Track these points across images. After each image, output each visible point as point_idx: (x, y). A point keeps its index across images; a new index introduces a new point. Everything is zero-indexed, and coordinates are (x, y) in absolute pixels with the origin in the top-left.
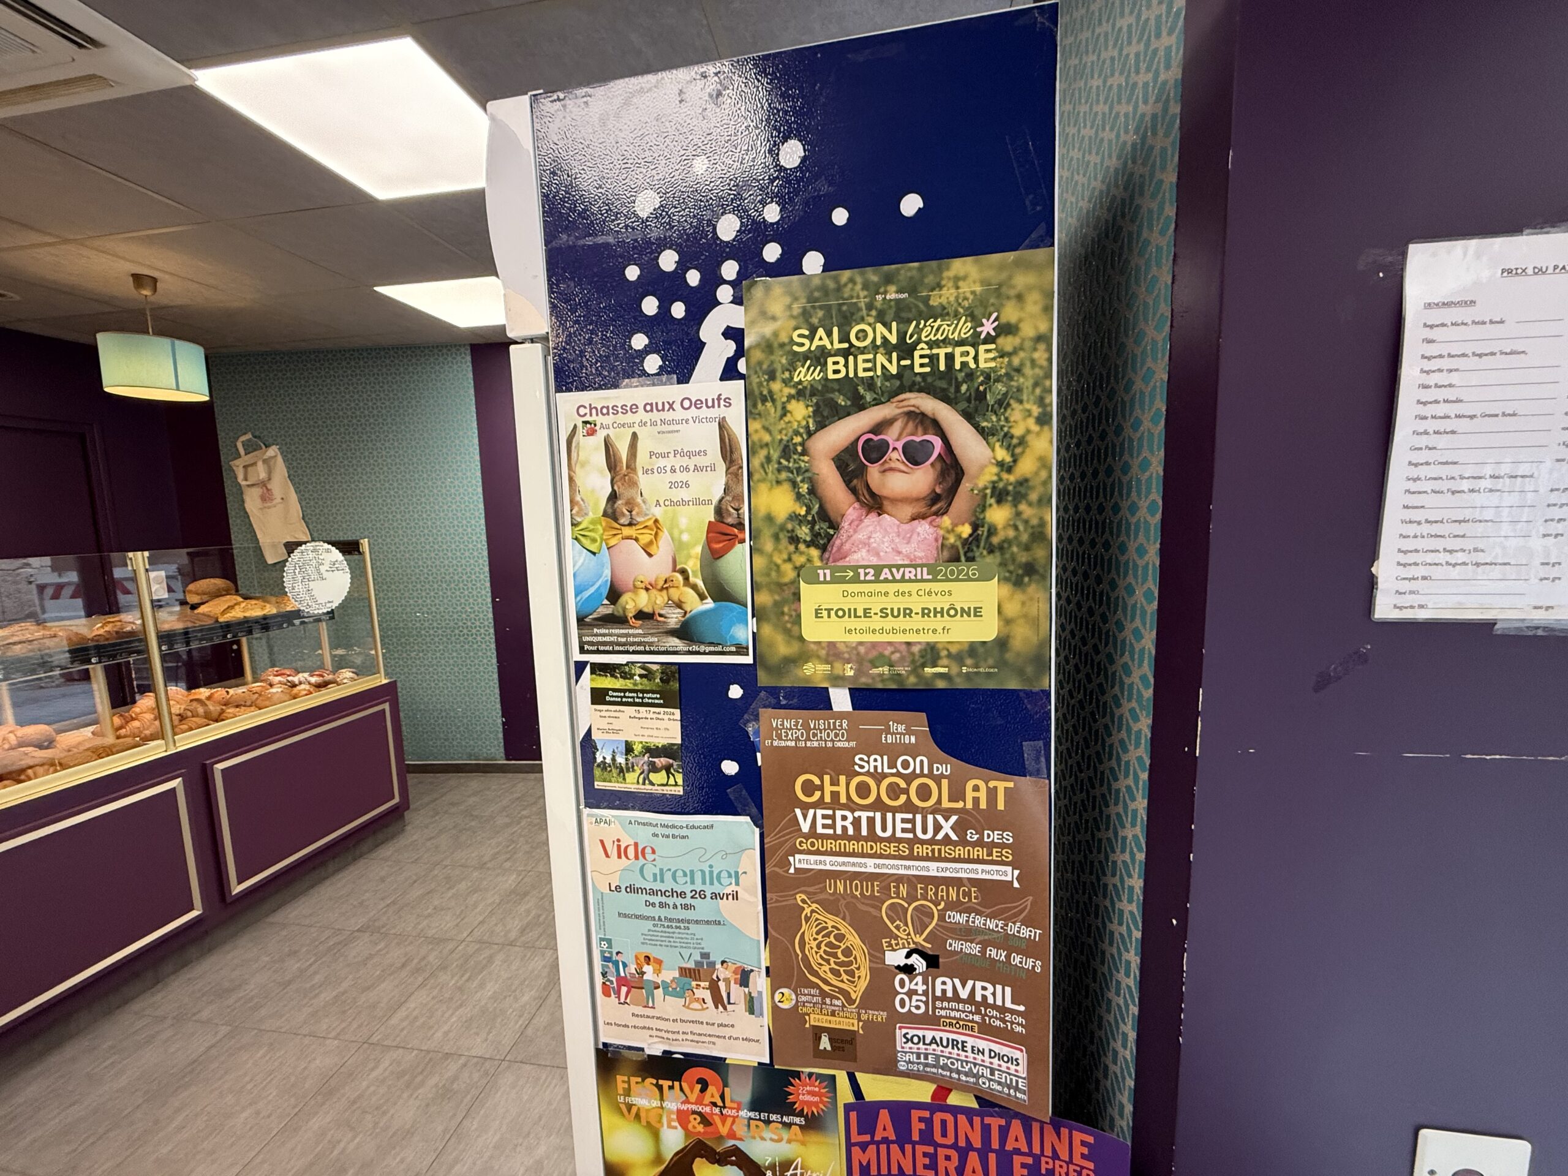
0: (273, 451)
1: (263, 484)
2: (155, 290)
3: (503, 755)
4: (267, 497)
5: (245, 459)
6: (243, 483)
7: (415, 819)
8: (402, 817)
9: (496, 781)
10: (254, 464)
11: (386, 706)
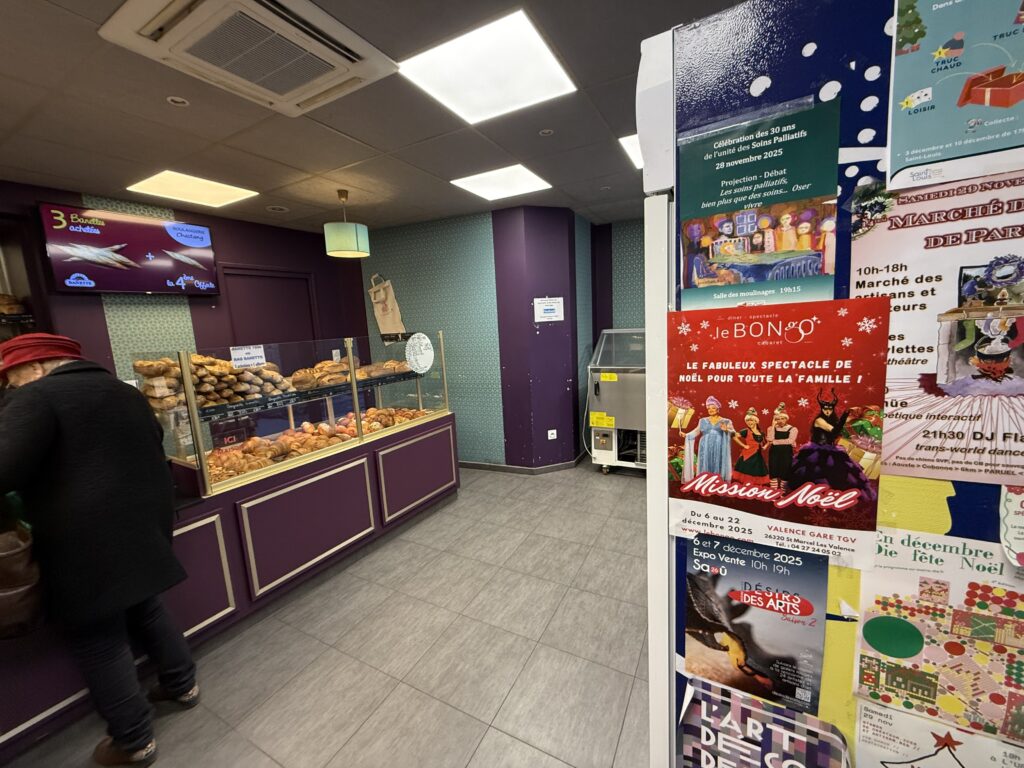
0: (388, 283)
1: (384, 302)
2: (347, 197)
3: (504, 461)
4: (385, 309)
5: (375, 288)
6: (374, 301)
7: (462, 493)
8: (456, 491)
9: (501, 476)
10: (379, 291)
11: (450, 427)
